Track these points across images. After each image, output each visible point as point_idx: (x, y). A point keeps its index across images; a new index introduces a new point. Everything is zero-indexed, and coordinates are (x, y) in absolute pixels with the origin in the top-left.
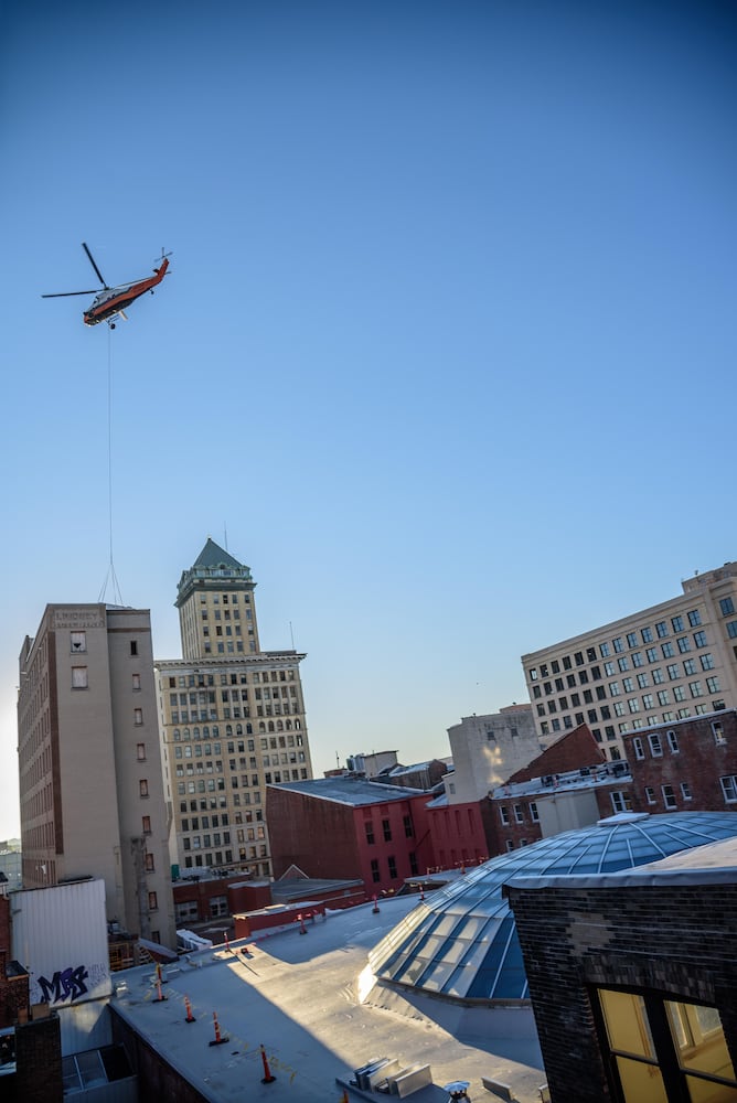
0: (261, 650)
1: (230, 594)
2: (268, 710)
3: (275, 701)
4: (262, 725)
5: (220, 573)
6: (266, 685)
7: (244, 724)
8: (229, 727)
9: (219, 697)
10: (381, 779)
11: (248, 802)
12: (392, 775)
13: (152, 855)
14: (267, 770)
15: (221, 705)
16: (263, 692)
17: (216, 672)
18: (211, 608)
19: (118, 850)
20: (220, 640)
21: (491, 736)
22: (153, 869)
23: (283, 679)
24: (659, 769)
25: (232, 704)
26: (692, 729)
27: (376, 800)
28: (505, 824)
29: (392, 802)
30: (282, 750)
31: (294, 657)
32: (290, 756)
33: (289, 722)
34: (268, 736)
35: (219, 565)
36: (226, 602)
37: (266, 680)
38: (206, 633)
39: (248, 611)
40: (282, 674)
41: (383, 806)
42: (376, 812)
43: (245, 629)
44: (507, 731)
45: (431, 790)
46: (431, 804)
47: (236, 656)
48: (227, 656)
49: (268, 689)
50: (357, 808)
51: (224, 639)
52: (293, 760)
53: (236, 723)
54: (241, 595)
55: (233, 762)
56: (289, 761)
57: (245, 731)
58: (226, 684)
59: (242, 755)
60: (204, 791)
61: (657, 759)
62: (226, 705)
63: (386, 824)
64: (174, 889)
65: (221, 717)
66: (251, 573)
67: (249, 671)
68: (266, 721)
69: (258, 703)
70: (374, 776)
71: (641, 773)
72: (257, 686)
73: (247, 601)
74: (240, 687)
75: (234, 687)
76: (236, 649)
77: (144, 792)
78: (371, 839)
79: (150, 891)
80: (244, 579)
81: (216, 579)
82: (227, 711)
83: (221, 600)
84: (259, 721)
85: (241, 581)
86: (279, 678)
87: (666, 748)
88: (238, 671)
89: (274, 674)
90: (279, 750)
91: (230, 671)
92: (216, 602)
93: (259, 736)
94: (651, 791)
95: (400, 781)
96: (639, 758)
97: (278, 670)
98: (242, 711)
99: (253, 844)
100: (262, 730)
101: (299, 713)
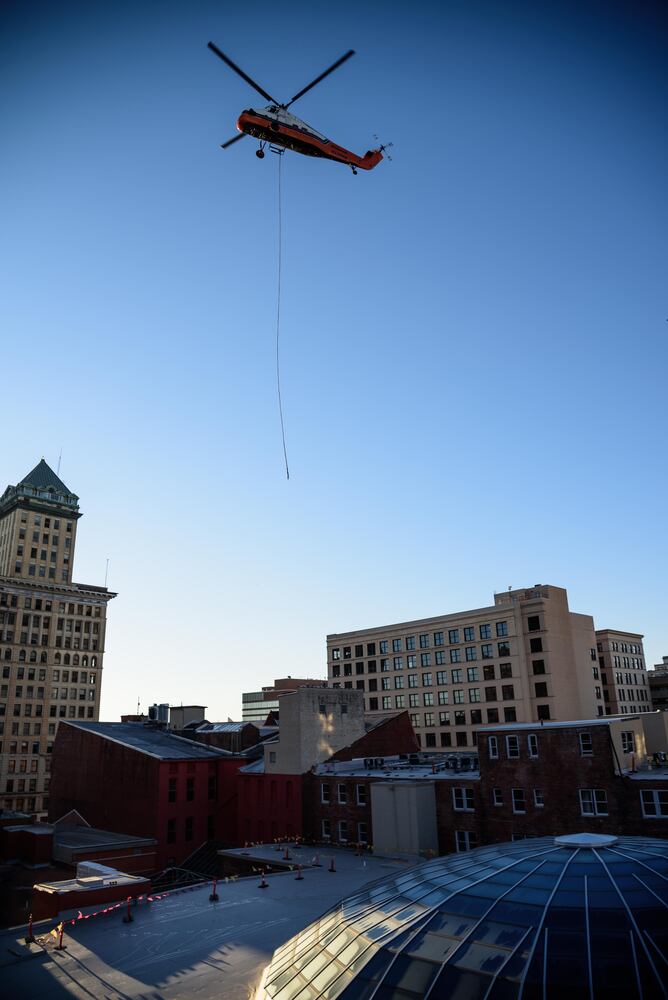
1: (53, 519)
2: (67, 642)
3: (76, 634)
5: (47, 495)
6: (71, 617)
7: (39, 652)
8: (23, 653)
9: (19, 620)
10: (184, 733)
11: (27, 732)
12: (198, 731)
14: (53, 702)
15: (19, 628)
16: (65, 623)
17: (22, 594)
18: (31, 528)
20: (33, 562)
23: (89, 614)
24: (513, 771)
25: (32, 630)
26: (556, 736)
27: (183, 756)
28: (325, 802)
29: (201, 761)
30: (73, 685)
31: (105, 596)
32: (79, 692)
33: (86, 658)
34: (62, 668)
35: (48, 487)
36: (47, 525)
37: (71, 611)
38: (20, 553)
39: (68, 540)
40: (89, 609)
41: (191, 763)
42: (182, 768)
43: (61, 557)
44: (338, 707)
45: (243, 754)
46: (243, 769)
47: (46, 581)
48: (37, 580)
49: (71, 621)
50: (166, 762)
51: (38, 562)
52: (82, 697)
53: (32, 649)
54: (64, 522)
55: (19, 688)
56: (78, 697)
57: (38, 659)
58: (29, 608)
59: (31, 683)
61: (512, 762)
62: (25, 629)
63: (190, 783)
65: (17, 640)
66: (79, 503)
67: (56, 599)
68: (63, 652)
69: (59, 633)
70: (178, 729)
71: (491, 773)
72: (61, 616)
73: (69, 530)
74: (43, 614)
75: (37, 613)
76: (47, 574)
78: (172, 797)
80: (71, 507)
81: (42, 500)
82: (24, 635)
83: (43, 523)
84: (56, 651)
85: (67, 508)
86: (85, 612)
87: (525, 751)
88: (45, 597)
89: (80, 607)
90: (71, 685)
91: (36, 596)
92: (37, 524)
93: (53, 667)
94: (498, 792)
95: (206, 739)
96: (492, 757)
97: (86, 603)
98: (41, 638)
99: (23, 777)
100: (57, 661)
101: (98, 651)
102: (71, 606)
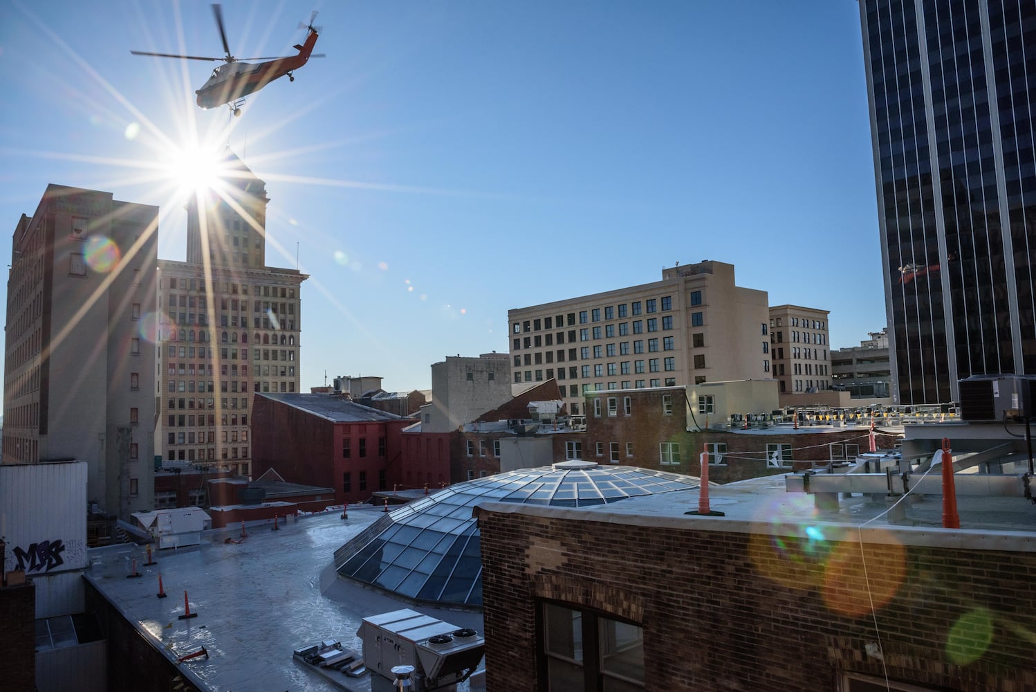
0: (266, 265)
2: (264, 323)
4: (258, 336)
6: (267, 299)
7: (240, 333)
8: (225, 334)
9: (218, 304)
10: (363, 402)
11: (235, 406)
12: (374, 398)
13: (137, 445)
14: (257, 379)
15: (219, 312)
16: (261, 306)
19: (104, 437)
20: (226, 249)
21: (470, 377)
22: (137, 458)
23: (283, 295)
24: (612, 428)
26: (645, 398)
27: (356, 419)
28: (469, 455)
29: (371, 424)
30: (274, 362)
31: (298, 277)
32: (280, 370)
33: (283, 338)
34: (261, 347)
37: (266, 294)
40: (284, 291)
41: (362, 426)
42: (354, 430)
43: (255, 243)
44: (485, 375)
45: (408, 418)
46: (405, 429)
47: (240, 266)
48: (232, 266)
49: (266, 304)
50: (339, 424)
51: (231, 248)
52: (283, 373)
55: (225, 365)
56: (279, 373)
57: (240, 340)
58: (227, 293)
59: (234, 361)
60: (194, 391)
61: (612, 419)
62: (225, 312)
63: (362, 441)
64: (156, 478)
66: (266, 188)
67: (252, 284)
68: (262, 333)
69: (256, 315)
70: (357, 398)
71: (595, 429)
73: (258, 215)
74: (241, 297)
76: (241, 259)
77: (135, 385)
78: (347, 453)
79: (132, 478)
80: (258, 193)
84: (255, 332)
85: (254, 194)
86: (279, 295)
87: (621, 411)
89: (275, 289)
90: (271, 363)
91: (232, 280)
93: (254, 346)
94: (600, 445)
95: (380, 405)
96: (596, 415)
97: (279, 286)
98: (240, 319)
99: (235, 445)
100: (257, 341)
101: (295, 330)
102: (266, 288)
